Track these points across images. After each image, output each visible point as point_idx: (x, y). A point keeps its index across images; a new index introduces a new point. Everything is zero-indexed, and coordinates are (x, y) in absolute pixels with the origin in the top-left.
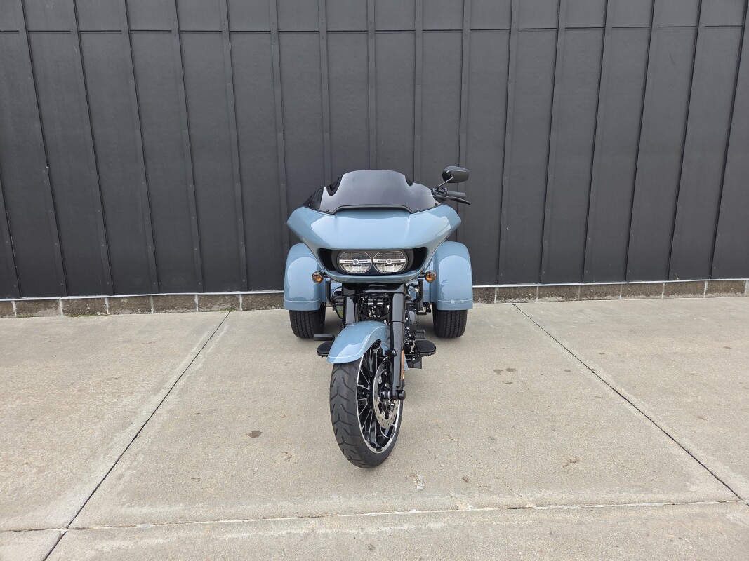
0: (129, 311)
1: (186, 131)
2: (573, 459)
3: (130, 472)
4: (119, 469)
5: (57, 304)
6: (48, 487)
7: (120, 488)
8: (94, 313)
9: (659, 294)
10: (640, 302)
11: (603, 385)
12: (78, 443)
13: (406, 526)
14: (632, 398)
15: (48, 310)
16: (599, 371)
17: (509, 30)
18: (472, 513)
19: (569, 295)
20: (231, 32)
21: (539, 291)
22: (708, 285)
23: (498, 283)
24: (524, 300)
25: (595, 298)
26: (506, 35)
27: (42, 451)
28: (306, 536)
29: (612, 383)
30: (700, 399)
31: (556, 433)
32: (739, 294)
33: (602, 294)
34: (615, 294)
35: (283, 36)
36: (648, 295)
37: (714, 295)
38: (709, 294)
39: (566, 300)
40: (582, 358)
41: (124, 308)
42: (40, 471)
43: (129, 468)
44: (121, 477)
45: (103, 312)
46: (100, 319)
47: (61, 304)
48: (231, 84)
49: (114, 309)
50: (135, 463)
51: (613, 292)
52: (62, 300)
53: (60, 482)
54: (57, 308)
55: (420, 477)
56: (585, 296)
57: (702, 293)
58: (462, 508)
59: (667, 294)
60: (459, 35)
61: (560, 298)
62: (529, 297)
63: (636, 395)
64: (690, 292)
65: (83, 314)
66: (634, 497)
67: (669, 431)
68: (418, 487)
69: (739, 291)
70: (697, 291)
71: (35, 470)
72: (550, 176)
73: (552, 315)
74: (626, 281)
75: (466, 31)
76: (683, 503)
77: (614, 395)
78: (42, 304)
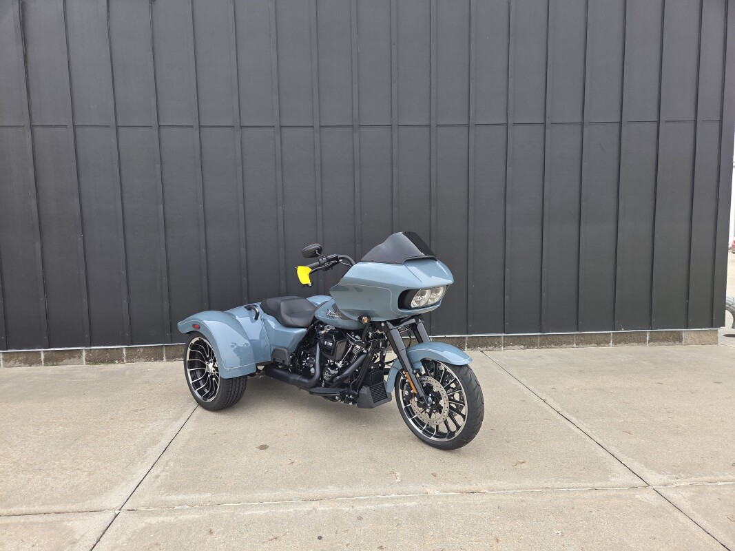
0: (143, 360)
1: (201, 206)
2: (521, 461)
3: (164, 473)
4: (155, 472)
5: (81, 353)
6: (99, 484)
7: (158, 484)
8: (112, 361)
9: (608, 343)
10: (592, 349)
11: (552, 411)
12: (118, 455)
13: (387, 505)
14: (574, 419)
15: (72, 360)
16: (550, 401)
17: (468, 125)
18: (438, 496)
19: (529, 344)
20: (241, 127)
21: (504, 340)
22: (650, 335)
23: (467, 334)
24: (491, 348)
25: (553, 346)
26: (465, 129)
27: (89, 461)
28: (309, 512)
29: (559, 409)
30: (629, 420)
31: (509, 444)
32: (677, 343)
33: (558, 343)
34: (569, 343)
35: (284, 130)
36: (598, 344)
37: (656, 344)
38: (651, 343)
39: (528, 348)
40: (536, 392)
41: (139, 357)
42: (89, 475)
43: (163, 471)
44: (157, 477)
45: (121, 360)
46: (117, 366)
47: (84, 354)
48: (240, 168)
49: (130, 358)
50: (168, 468)
51: (568, 341)
52: (85, 350)
53: (108, 481)
54: (80, 357)
55: (398, 474)
56: (544, 344)
57: (645, 342)
58: (430, 493)
59: (615, 343)
60: (427, 129)
61: (522, 347)
62: (496, 346)
63: (578, 418)
64: (634, 341)
65: (102, 362)
66: (566, 485)
67: (600, 441)
68: (397, 481)
69: (677, 341)
70: (641, 340)
71: (86, 473)
72: (507, 241)
73: (515, 360)
74: (578, 331)
75: (433, 126)
76: (604, 488)
77: (559, 417)
78: (67, 354)
